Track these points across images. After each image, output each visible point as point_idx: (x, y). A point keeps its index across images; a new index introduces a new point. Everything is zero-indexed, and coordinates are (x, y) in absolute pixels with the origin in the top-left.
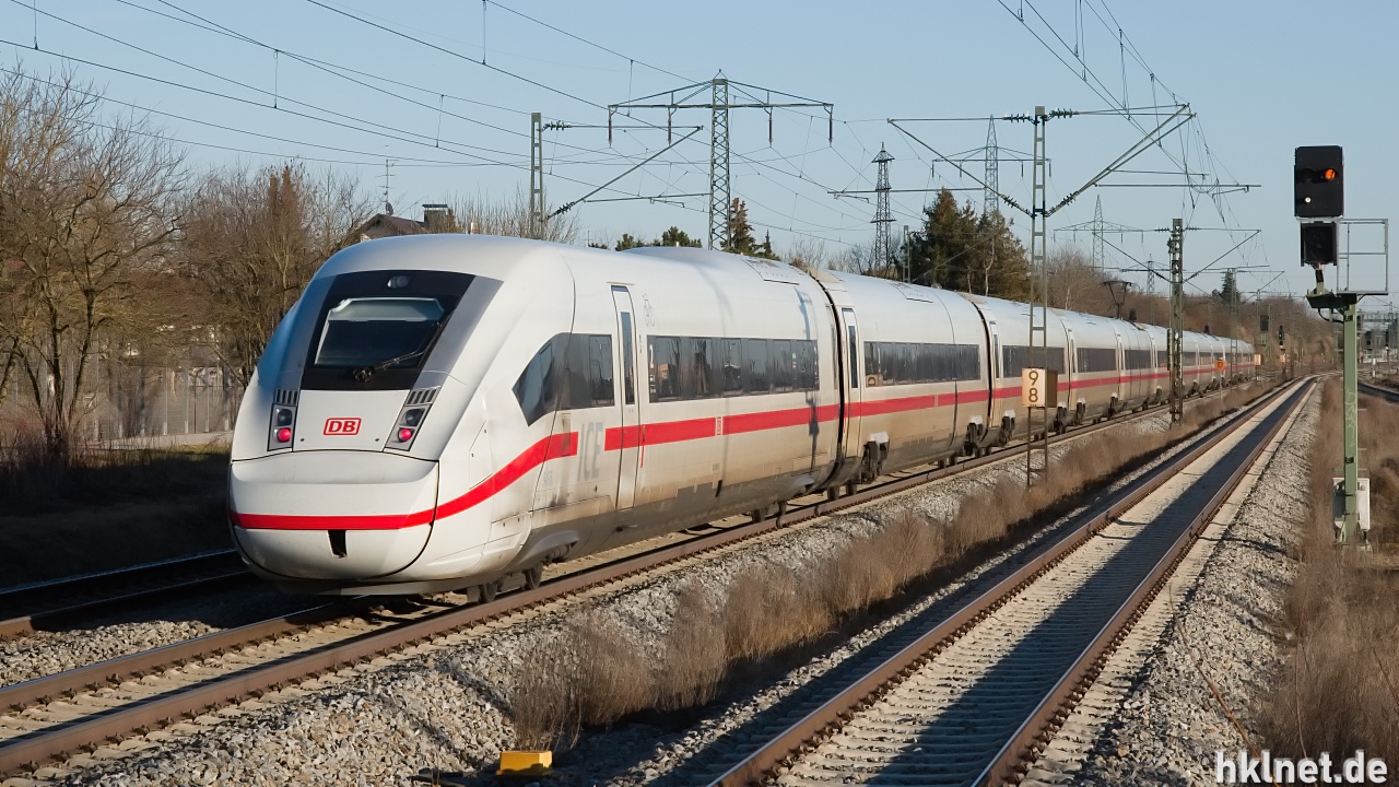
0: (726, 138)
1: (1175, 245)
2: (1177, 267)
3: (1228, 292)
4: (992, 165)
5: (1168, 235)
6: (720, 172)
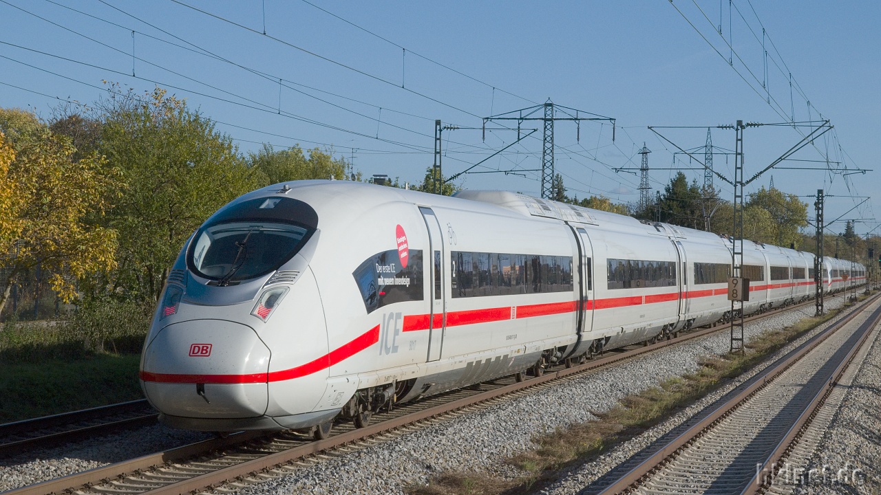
0: (552, 139)
1: (819, 205)
2: (820, 218)
3: (849, 236)
4: (709, 156)
5: (815, 199)
6: (548, 158)
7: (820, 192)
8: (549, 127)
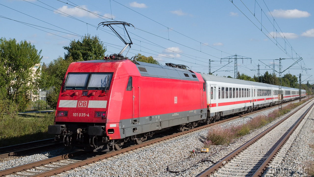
0: (237, 63)
1: (300, 77)
2: (300, 80)
3: (308, 84)
4: (274, 67)
5: (299, 76)
6: (236, 67)
7: (300, 74)
8: (236, 60)
